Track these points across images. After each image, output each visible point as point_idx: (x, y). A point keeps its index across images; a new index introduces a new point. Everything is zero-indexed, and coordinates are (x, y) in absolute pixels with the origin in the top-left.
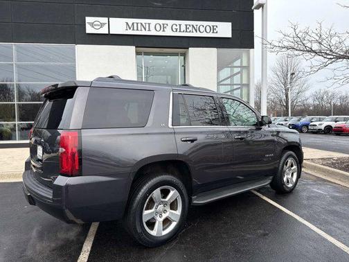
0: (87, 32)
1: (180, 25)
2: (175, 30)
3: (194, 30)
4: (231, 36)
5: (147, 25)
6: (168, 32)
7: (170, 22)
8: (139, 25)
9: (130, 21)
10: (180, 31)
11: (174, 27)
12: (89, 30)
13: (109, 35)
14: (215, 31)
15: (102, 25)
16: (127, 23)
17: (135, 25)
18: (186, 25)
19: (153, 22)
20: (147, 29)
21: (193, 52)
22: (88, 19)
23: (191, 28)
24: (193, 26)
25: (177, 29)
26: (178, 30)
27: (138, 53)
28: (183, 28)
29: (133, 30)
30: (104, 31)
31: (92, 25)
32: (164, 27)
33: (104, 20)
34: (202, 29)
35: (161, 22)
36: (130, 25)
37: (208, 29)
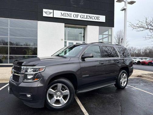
0: (44, 15)
1: (84, 16)
2: (82, 17)
3: (90, 18)
4: (105, 22)
5: (70, 14)
6: (79, 18)
7: (80, 14)
8: (67, 14)
9: (63, 12)
13: (53, 17)
14: (98, 19)
15: (50, 13)
16: (61, 13)
17: (65, 14)
18: (87, 16)
19: (73, 13)
20: (70, 16)
21: (89, 27)
22: (44, 10)
23: (88, 17)
24: (89, 16)
25: (83, 17)
26: (83, 18)
27: (65, 27)
28: (85, 17)
29: (64, 16)
30: (51, 16)
32: (77, 16)
33: (52, 11)
34: (93, 18)
35: (76, 13)
36: (63, 14)
37: (96, 18)
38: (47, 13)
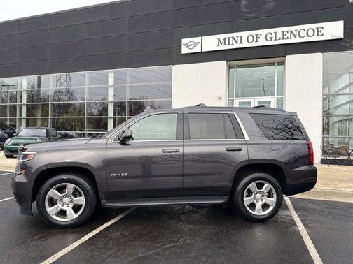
0: (183, 52)
1: (276, 33)
2: (269, 39)
3: (292, 36)
4: (342, 37)
5: (239, 38)
6: (262, 42)
7: (264, 32)
8: (231, 39)
9: (222, 37)
11: (269, 36)
12: (185, 50)
13: (202, 53)
14: (320, 34)
15: (196, 44)
16: (219, 39)
17: (227, 40)
18: (283, 32)
19: (245, 34)
20: (239, 42)
22: (184, 41)
23: (288, 35)
24: (291, 32)
25: (271, 38)
26: (274, 38)
27: (230, 67)
28: (279, 35)
29: (225, 45)
30: (197, 49)
31: (187, 45)
32: (257, 38)
33: (198, 39)
34: (303, 33)
35: (254, 33)
36: (222, 41)
37: (311, 33)
38: (189, 45)
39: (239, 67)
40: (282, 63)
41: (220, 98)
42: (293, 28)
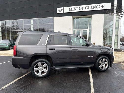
0: (57, 13)
1: (89, 7)
2: (87, 9)
3: (94, 8)
5: (77, 8)
7: (85, 6)
8: (74, 8)
9: (71, 7)
10: (89, 9)
11: (86, 7)
13: (64, 13)
14: (103, 7)
16: (70, 8)
17: (72, 9)
18: (91, 6)
20: (76, 9)
23: (93, 7)
25: (87, 8)
26: (88, 8)
27: (73, 18)
28: (90, 7)
29: (72, 10)
30: (62, 12)
31: (59, 10)
32: (82, 8)
33: (62, 8)
34: (98, 7)
35: (82, 6)
36: (71, 9)
37: (100, 7)
39: (76, 18)
40: (91, 17)
41: (70, 29)
42: (94, 5)
